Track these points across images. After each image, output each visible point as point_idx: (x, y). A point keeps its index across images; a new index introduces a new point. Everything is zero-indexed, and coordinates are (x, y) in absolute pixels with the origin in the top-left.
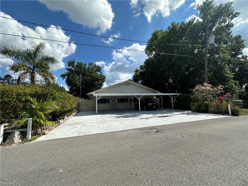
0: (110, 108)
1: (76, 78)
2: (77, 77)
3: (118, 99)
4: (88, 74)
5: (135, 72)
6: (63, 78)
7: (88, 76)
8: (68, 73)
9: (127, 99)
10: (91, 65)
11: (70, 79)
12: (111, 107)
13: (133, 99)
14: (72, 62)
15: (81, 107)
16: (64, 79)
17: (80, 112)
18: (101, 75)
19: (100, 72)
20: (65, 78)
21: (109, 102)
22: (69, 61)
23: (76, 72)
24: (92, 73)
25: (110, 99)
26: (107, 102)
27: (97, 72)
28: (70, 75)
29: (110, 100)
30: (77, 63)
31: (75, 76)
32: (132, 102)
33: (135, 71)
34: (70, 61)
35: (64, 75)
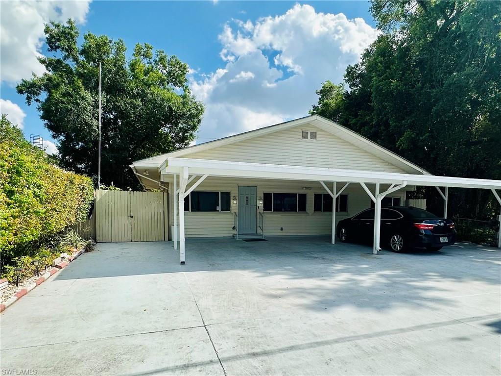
0: (235, 232)
1: (83, 99)
2: (87, 94)
3: (265, 195)
4: (132, 90)
5: (320, 96)
6: (29, 98)
7: (134, 97)
8: (50, 79)
9: (303, 197)
10: (146, 56)
11: (57, 104)
12: (234, 228)
13: (334, 197)
14: (63, 32)
15: (104, 225)
16: (33, 102)
17: (98, 245)
18: (184, 97)
19: (183, 86)
20: (37, 100)
21: (226, 207)
22: (52, 27)
23: (81, 75)
24: (149, 86)
25: (234, 192)
26: (219, 208)
27: (170, 86)
28: (57, 86)
29: (232, 198)
30: (86, 38)
31: (76, 89)
32: (331, 210)
33: (321, 92)
34: (57, 26)
35: (33, 85)
